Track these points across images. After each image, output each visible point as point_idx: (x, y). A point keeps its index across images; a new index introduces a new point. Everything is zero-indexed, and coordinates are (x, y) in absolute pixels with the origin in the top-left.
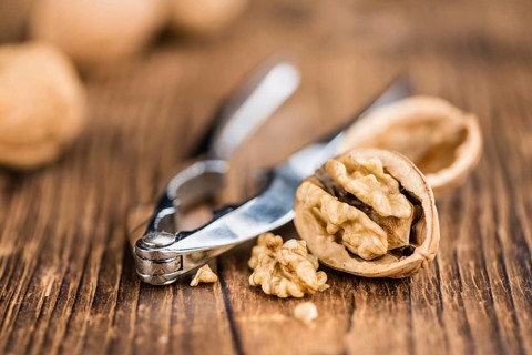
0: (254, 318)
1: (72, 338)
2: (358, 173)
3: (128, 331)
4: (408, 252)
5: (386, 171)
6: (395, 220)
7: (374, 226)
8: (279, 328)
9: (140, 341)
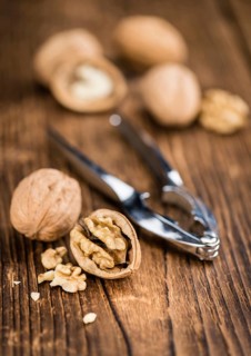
0: (120, 299)
1: (34, 315)
2: (99, 226)
3: (60, 309)
4: (125, 266)
5: (114, 223)
6: (118, 251)
7: (107, 255)
8: (135, 304)
9: (68, 315)
